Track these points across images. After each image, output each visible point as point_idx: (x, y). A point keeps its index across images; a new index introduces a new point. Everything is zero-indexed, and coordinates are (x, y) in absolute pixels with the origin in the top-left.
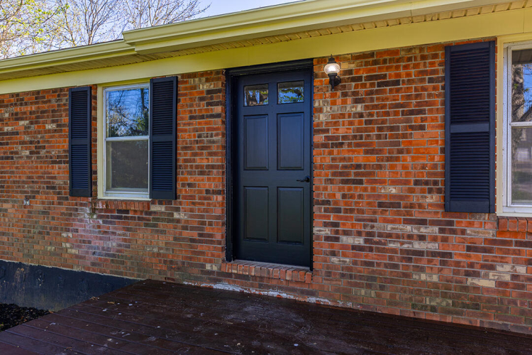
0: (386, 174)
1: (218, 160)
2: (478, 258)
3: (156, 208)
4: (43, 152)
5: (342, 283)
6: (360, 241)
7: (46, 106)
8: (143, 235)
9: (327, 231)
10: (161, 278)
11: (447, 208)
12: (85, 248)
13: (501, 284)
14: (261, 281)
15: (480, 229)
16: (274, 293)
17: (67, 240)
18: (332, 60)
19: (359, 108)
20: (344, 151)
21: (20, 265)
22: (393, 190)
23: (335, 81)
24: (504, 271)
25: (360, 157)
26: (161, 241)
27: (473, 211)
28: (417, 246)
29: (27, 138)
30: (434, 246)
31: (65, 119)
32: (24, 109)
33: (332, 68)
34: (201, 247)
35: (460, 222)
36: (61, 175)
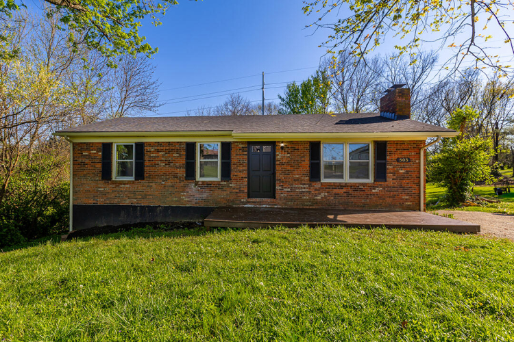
0: (296, 172)
1: (246, 168)
2: (317, 192)
3: (223, 183)
4: (172, 164)
5: (284, 201)
6: (289, 190)
7: (173, 148)
8: (217, 192)
9: (280, 188)
10: (225, 205)
11: (310, 181)
12: (192, 198)
13: (322, 198)
14: (260, 203)
15: (317, 185)
16: (265, 206)
17: (184, 195)
18: (282, 142)
19: (289, 155)
20: (285, 167)
21: (159, 206)
22: (297, 176)
23: (282, 148)
24: (323, 195)
25: (289, 168)
26: (225, 193)
27: (316, 181)
28: (303, 190)
29: (163, 159)
30: (307, 190)
31: (184, 153)
32: (162, 148)
33: (282, 145)
34: (239, 195)
35: (313, 184)
36: (182, 173)
